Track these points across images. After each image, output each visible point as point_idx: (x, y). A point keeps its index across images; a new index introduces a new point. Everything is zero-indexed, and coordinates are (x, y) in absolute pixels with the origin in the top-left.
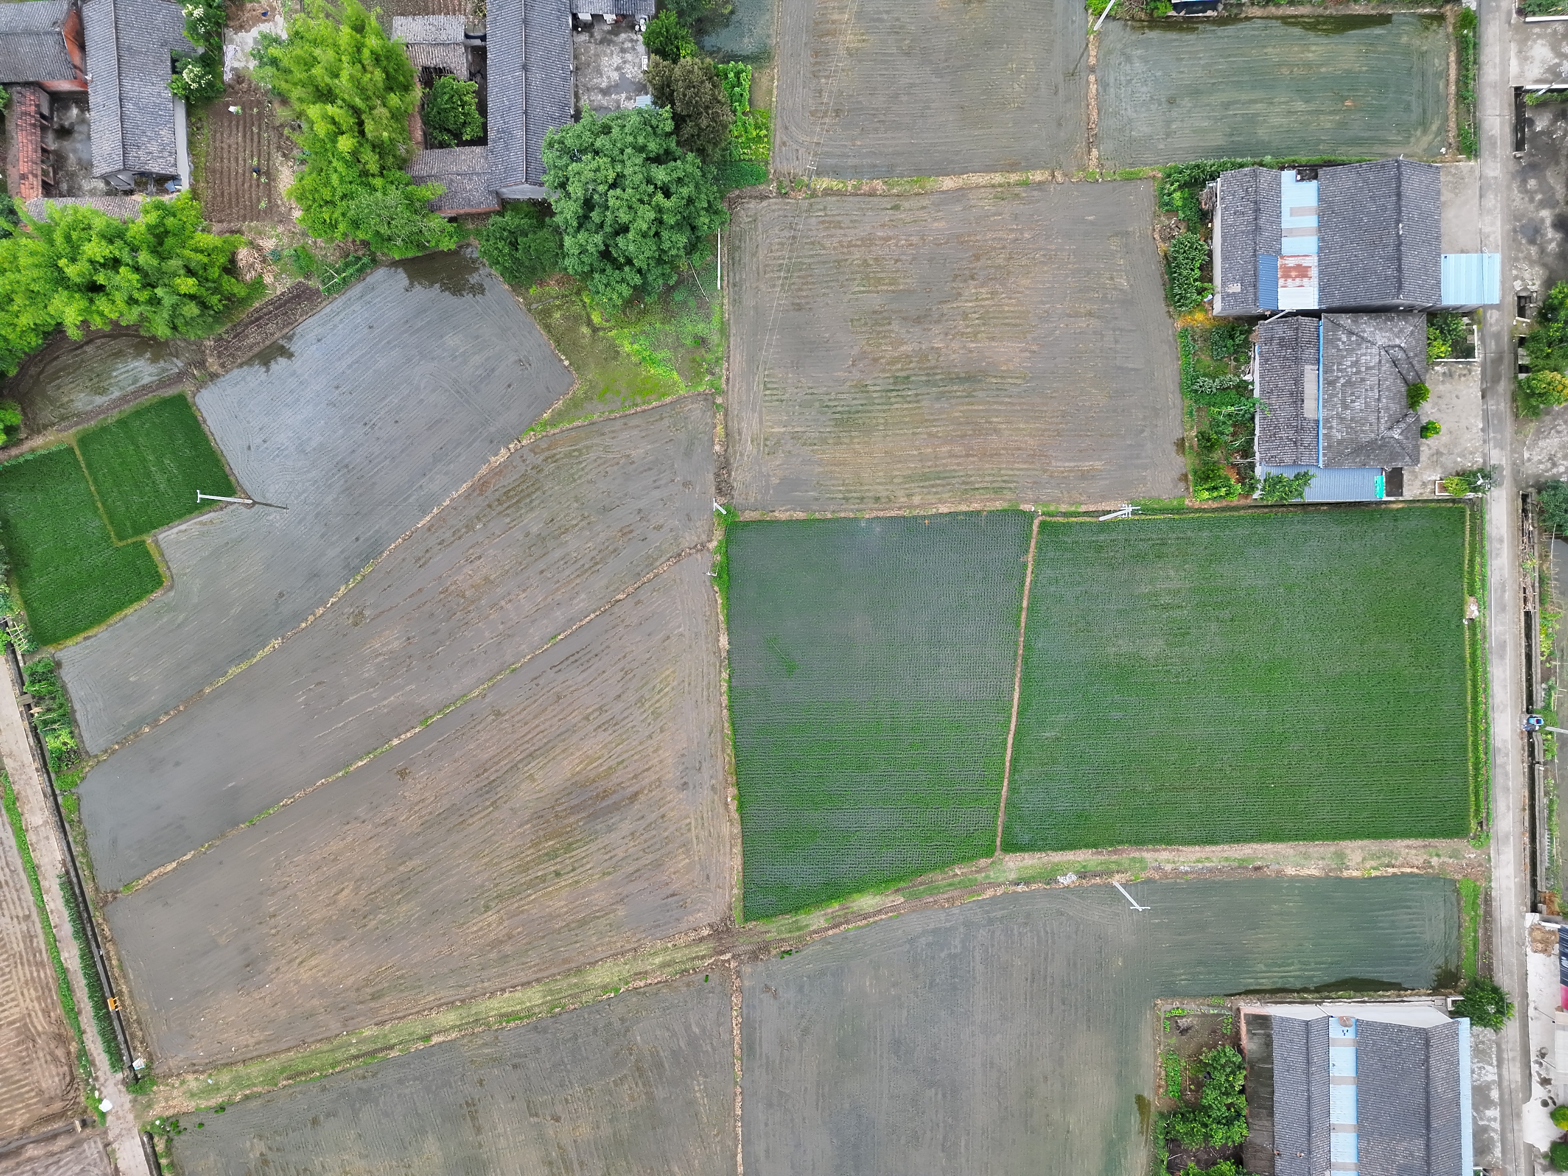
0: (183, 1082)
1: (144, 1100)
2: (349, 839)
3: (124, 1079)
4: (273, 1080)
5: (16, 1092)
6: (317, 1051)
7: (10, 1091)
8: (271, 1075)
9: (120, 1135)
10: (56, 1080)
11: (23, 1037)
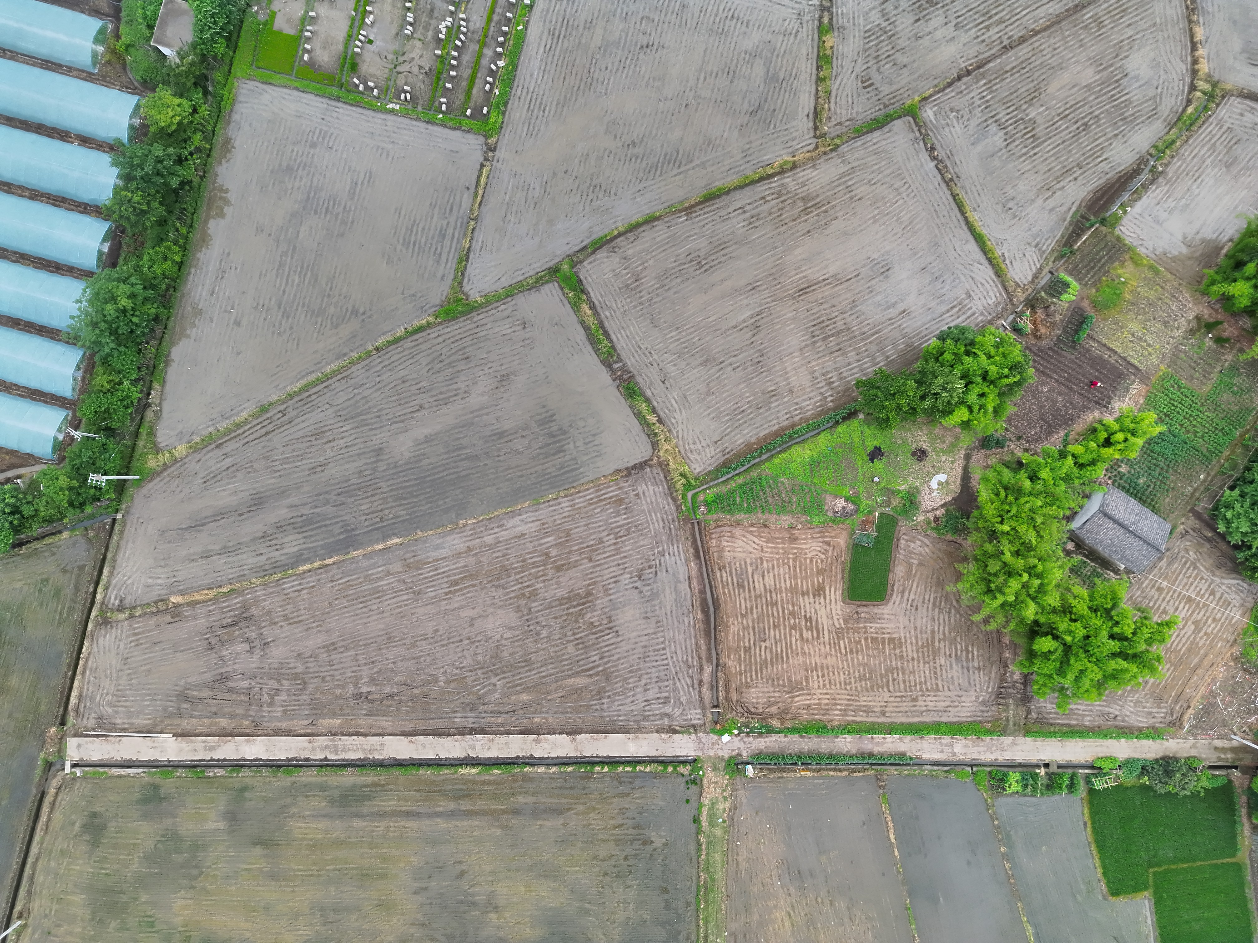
0: (725, 799)
1: (721, 766)
3: (741, 755)
4: (707, 869)
5: (754, 668)
6: (719, 910)
7: (756, 664)
8: (711, 869)
9: (700, 742)
10: (754, 701)
11: (794, 685)
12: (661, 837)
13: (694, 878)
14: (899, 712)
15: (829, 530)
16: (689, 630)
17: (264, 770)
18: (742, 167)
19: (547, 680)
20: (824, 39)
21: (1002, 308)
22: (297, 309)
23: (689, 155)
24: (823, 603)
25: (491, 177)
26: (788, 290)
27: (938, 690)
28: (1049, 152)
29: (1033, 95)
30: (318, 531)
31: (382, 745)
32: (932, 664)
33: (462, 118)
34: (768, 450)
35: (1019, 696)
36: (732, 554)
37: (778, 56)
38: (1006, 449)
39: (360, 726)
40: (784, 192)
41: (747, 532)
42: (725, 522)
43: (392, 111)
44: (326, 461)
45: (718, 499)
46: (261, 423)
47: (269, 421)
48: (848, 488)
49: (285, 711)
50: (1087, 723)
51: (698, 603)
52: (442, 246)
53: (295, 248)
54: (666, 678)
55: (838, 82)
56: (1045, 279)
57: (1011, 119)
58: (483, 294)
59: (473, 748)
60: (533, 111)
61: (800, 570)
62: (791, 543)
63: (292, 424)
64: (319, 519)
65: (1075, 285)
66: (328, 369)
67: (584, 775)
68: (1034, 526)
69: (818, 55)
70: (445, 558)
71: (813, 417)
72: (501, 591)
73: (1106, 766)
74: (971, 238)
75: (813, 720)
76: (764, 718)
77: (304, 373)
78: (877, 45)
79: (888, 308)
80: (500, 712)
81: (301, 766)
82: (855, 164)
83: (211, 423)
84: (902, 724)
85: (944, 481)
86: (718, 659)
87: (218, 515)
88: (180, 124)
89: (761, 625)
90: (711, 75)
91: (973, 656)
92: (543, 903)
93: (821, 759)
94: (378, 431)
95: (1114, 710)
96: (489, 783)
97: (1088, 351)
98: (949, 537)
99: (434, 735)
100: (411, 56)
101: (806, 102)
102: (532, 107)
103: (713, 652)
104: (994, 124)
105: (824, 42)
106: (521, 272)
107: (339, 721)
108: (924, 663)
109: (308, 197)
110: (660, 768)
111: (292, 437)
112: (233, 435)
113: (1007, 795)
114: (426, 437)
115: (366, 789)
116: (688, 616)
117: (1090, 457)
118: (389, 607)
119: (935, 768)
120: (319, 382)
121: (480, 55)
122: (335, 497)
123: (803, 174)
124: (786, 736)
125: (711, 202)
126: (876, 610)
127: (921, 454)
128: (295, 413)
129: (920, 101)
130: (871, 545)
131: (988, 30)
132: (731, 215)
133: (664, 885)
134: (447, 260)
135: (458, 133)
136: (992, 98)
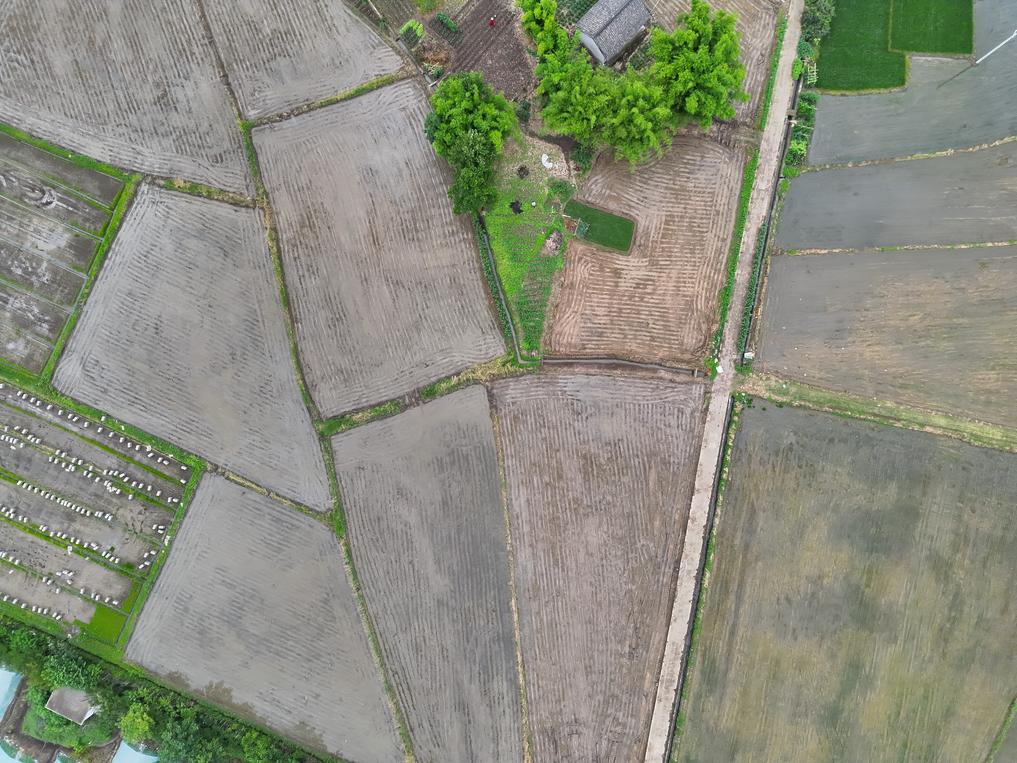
0: (768, 379)
1: (741, 377)
2: (933, 288)
3: (736, 360)
4: (821, 404)
5: (668, 337)
6: (855, 400)
7: (665, 334)
8: (822, 400)
9: (718, 390)
10: (694, 341)
11: (688, 307)
12: (788, 435)
13: (826, 416)
14: (725, 227)
15: (569, 256)
16: (628, 382)
17: (675, 741)
18: (268, 271)
19: (647, 502)
20: (177, 186)
21: (419, 84)
22: (315, 647)
23: (250, 312)
24: (627, 272)
25: (238, 473)
26: (372, 252)
27: (713, 193)
28: (300, 23)
29: (253, 27)
30: (494, 662)
31: (673, 643)
32: (692, 194)
33: (187, 487)
34: (497, 293)
35: (730, 129)
36: (574, 337)
37: (184, 226)
38: (531, 103)
39: (655, 659)
40: (293, 241)
41: (559, 321)
42: (547, 338)
43: (171, 542)
44: (440, 647)
45: (528, 339)
46: (399, 693)
47: (399, 686)
48: (539, 235)
49: (632, 716)
50: (763, 78)
51: (608, 371)
52: (286, 522)
53: (265, 640)
54: (663, 408)
55: (214, 182)
56: (402, 46)
57: (268, 49)
58: (330, 497)
59: (689, 572)
60: (192, 430)
61: (597, 285)
62: (574, 289)
63: (405, 667)
64: (484, 661)
65: (411, 23)
66: (367, 631)
67: (728, 487)
68: (596, 95)
69: (189, 194)
70: (534, 566)
71: (477, 252)
72: (569, 526)
73: (799, 70)
74: (358, 99)
75: (718, 297)
76: (709, 336)
77: (367, 651)
78: (190, 145)
79: (401, 176)
80: (665, 545)
81: (678, 711)
82: (282, 181)
83: (392, 732)
84: (735, 227)
85: (547, 157)
86: (656, 364)
87: (467, 741)
88: (149, 714)
89: (635, 324)
90: (189, 282)
91: (692, 160)
92: (823, 539)
93: (750, 298)
94: (424, 600)
95: (756, 55)
96: (720, 564)
97: (465, 22)
98: (593, 161)
99: (673, 601)
100: (129, 519)
101: (225, 210)
102: (188, 430)
103: (649, 366)
104: (271, 63)
105: (179, 187)
106: (318, 463)
107: (648, 674)
108: (690, 199)
109: (227, 622)
110: (733, 426)
111: (416, 670)
112: (405, 716)
113: (808, 153)
114: (435, 563)
115: (706, 663)
116: (617, 381)
117: (549, 39)
118: (565, 618)
119: (775, 207)
120: (376, 641)
121: (139, 464)
122: (470, 645)
123: (282, 224)
124: (727, 321)
125: (291, 301)
126: (640, 230)
127: (523, 172)
128: (397, 664)
129: (241, 119)
130: (588, 225)
131: (194, 53)
132: (304, 288)
133: (827, 440)
134: (297, 520)
135: (198, 493)
136: (249, 61)
